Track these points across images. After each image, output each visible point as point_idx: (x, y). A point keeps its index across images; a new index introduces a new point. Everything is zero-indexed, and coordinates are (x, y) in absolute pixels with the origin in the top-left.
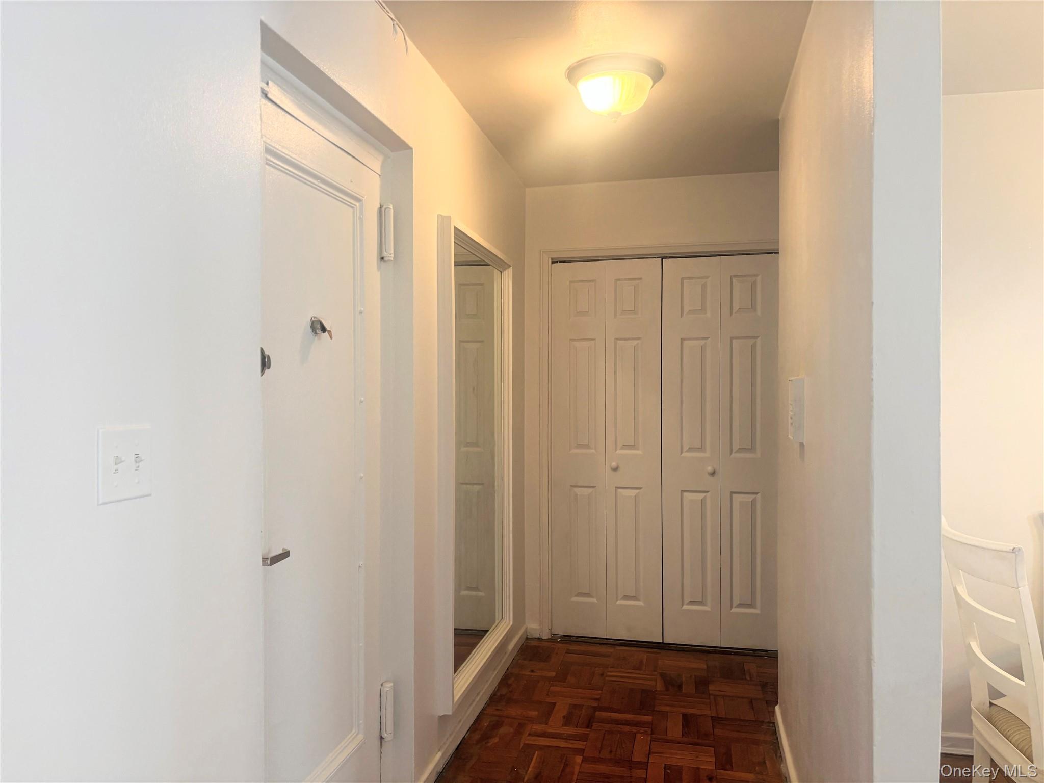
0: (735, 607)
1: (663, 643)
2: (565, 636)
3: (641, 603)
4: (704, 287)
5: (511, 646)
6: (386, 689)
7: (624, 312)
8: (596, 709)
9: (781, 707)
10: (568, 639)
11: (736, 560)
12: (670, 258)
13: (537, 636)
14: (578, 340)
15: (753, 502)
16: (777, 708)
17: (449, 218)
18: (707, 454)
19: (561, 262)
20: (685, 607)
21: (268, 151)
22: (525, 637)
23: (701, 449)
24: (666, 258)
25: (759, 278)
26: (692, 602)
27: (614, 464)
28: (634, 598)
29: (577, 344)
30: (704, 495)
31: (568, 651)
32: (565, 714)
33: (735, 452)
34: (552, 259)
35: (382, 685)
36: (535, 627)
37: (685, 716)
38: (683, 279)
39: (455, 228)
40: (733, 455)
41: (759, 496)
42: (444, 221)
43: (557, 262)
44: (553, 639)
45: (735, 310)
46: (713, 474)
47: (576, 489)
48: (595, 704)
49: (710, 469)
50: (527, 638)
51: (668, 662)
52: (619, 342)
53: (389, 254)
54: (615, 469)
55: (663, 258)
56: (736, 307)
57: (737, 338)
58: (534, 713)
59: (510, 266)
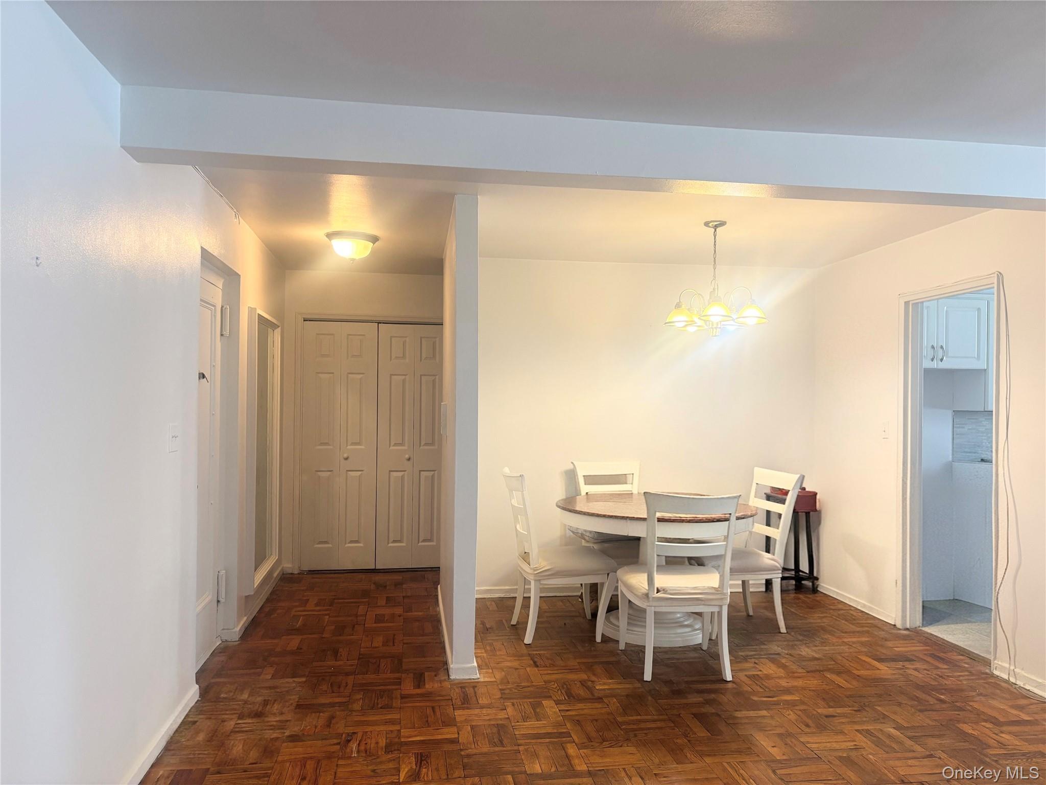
0: (421, 542)
1: (375, 569)
2: (309, 571)
3: (361, 545)
4: (404, 343)
5: (275, 575)
6: (221, 574)
7: (353, 356)
8: (334, 599)
9: (440, 586)
10: (311, 572)
11: (422, 511)
12: (383, 323)
13: (291, 572)
14: (322, 373)
15: (433, 476)
16: (439, 586)
17: (256, 309)
18: (406, 448)
19: (309, 321)
20: (390, 545)
21: (201, 300)
22: (281, 573)
23: (402, 444)
24: (381, 323)
25: (437, 339)
26: (394, 541)
27: (345, 455)
28: (357, 542)
29: (322, 376)
30: (403, 473)
31: (313, 578)
32: (315, 602)
33: (423, 445)
34: (304, 318)
35: (219, 572)
36: (289, 566)
37: (387, 597)
38: (391, 337)
39: (258, 314)
40: (421, 447)
41: (436, 472)
42: (252, 310)
43: (307, 321)
44: (301, 573)
45: (423, 358)
46: (409, 459)
47: (319, 473)
48: (334, 597)
49: (407, 456)
50: (283, 574)
51: (378, 578)
52: (350, 375)
53: (227, 332)
54: (346, 459)
55: (378, 323)
56: (424, 356)
57: (425, 375)
58: (297, 604)
59: (279, 327)
